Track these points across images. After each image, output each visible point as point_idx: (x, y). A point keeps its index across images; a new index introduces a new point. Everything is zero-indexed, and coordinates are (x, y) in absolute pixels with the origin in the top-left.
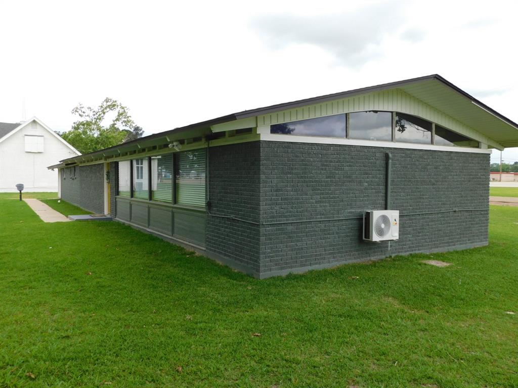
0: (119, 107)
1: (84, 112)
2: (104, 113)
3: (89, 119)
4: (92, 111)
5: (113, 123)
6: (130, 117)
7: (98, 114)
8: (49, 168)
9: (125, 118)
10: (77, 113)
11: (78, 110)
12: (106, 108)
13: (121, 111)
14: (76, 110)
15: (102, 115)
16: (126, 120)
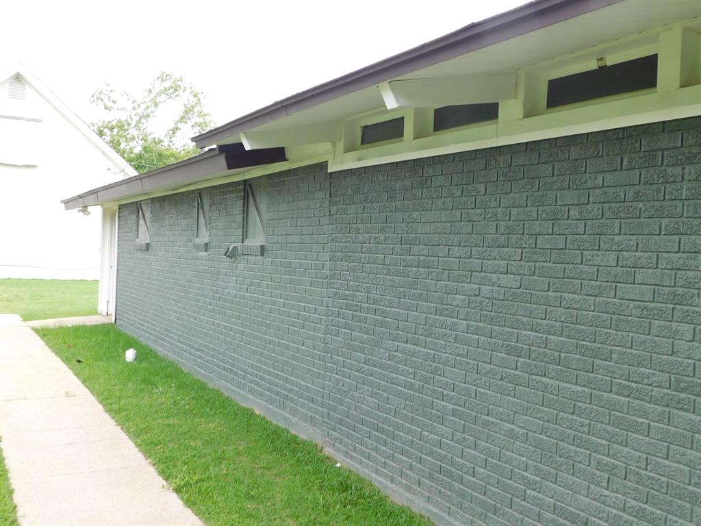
0: (188, 91)
1: (114, 102)
2: (156, 105)
3: (123, 117)
4: (131, 101)
5: (174, 126)
6: (209, 114)
7: (144, 106)
8: (69, 203)
9: (199, 116)
10: (100, 102)
11: (102, 96)
12: (160, 94)
13: (193, 100)
14: (97, 97)
15: (153, 108)
16: (201, 120)
